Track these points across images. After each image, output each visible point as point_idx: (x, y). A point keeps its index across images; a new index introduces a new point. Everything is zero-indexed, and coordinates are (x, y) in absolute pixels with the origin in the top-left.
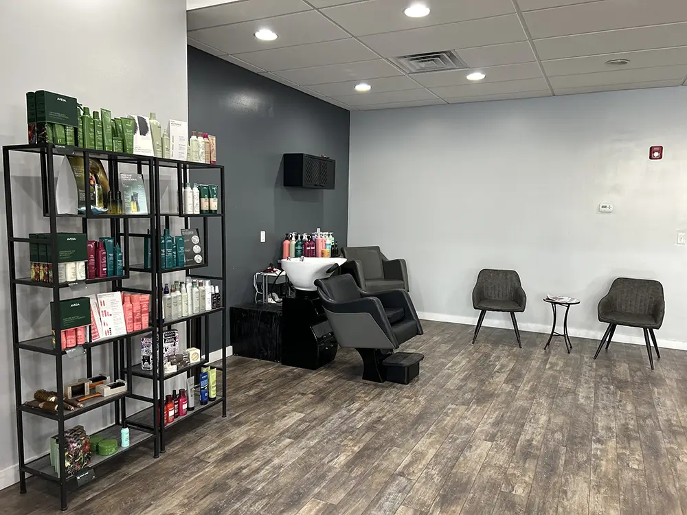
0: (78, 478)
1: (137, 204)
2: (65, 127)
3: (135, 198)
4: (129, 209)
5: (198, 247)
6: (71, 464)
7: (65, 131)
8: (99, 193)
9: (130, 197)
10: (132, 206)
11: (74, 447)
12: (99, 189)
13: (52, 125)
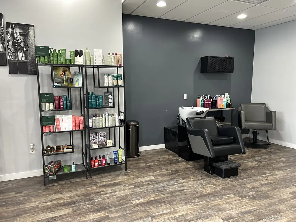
0: (50, 177)
1: (78, 83)
2: (44, 57)
3: (77, 81)
4: (75, 84)
5: (111, 100)
6: (48, 172)
7: (45, 58)
8: (65, 79)
9: (76, 80)
10: (76, 84)
11: (50, 166)
12: (65, 78)
13: (40, 57)
